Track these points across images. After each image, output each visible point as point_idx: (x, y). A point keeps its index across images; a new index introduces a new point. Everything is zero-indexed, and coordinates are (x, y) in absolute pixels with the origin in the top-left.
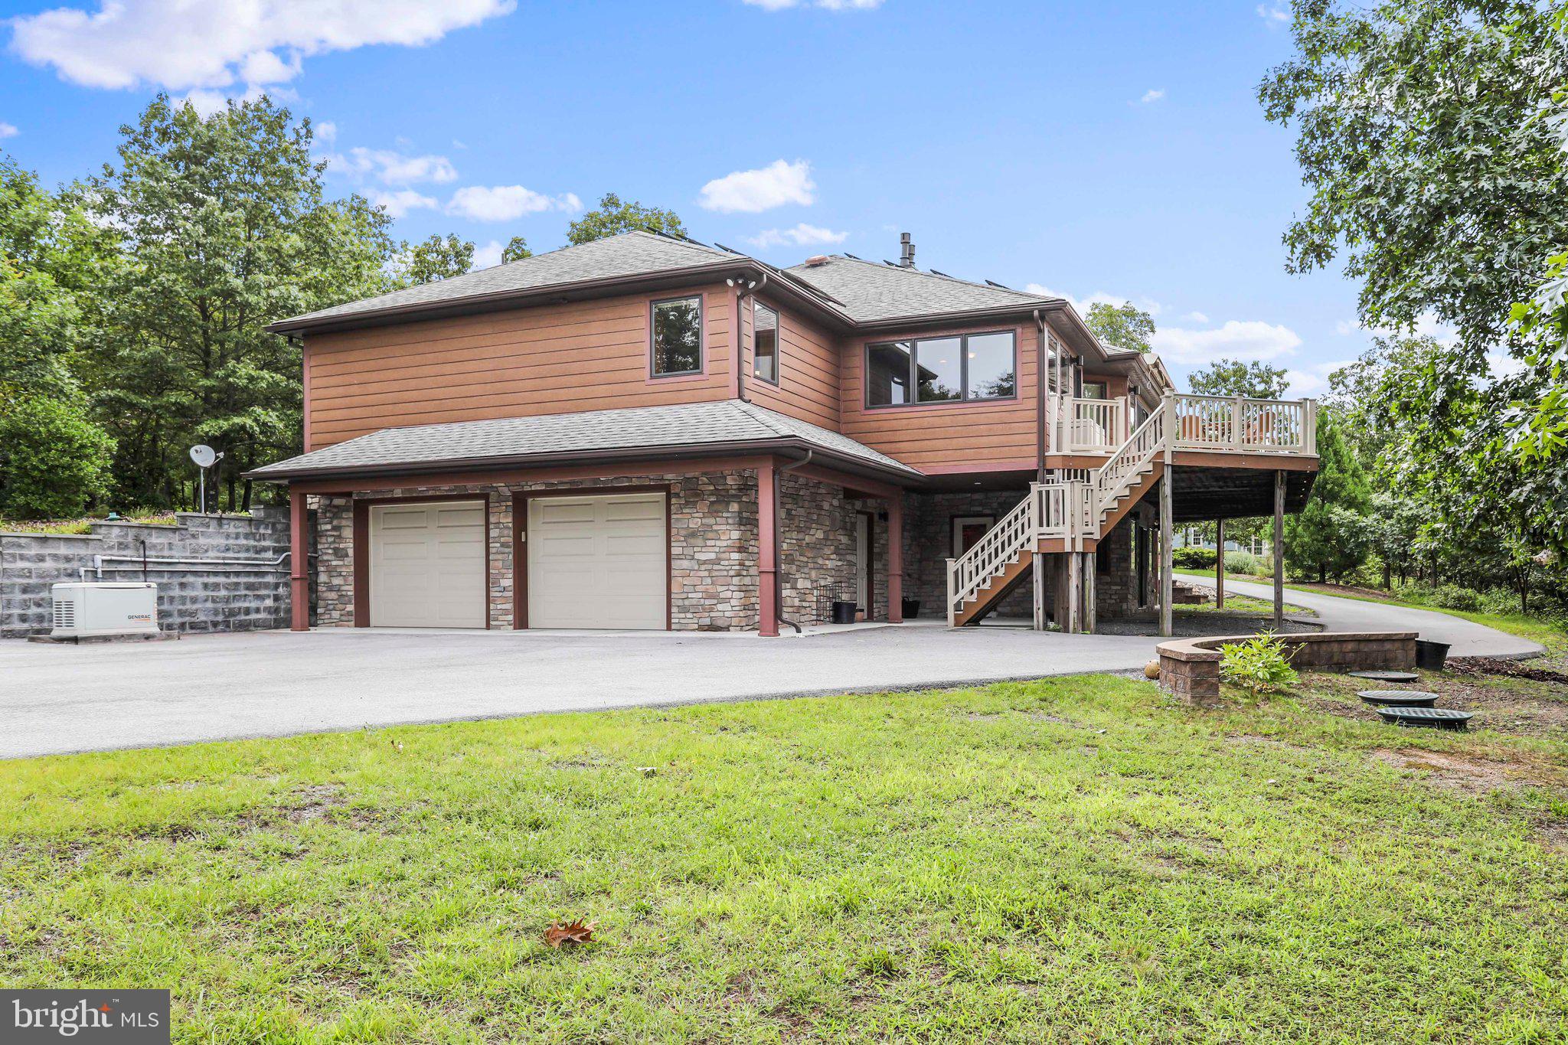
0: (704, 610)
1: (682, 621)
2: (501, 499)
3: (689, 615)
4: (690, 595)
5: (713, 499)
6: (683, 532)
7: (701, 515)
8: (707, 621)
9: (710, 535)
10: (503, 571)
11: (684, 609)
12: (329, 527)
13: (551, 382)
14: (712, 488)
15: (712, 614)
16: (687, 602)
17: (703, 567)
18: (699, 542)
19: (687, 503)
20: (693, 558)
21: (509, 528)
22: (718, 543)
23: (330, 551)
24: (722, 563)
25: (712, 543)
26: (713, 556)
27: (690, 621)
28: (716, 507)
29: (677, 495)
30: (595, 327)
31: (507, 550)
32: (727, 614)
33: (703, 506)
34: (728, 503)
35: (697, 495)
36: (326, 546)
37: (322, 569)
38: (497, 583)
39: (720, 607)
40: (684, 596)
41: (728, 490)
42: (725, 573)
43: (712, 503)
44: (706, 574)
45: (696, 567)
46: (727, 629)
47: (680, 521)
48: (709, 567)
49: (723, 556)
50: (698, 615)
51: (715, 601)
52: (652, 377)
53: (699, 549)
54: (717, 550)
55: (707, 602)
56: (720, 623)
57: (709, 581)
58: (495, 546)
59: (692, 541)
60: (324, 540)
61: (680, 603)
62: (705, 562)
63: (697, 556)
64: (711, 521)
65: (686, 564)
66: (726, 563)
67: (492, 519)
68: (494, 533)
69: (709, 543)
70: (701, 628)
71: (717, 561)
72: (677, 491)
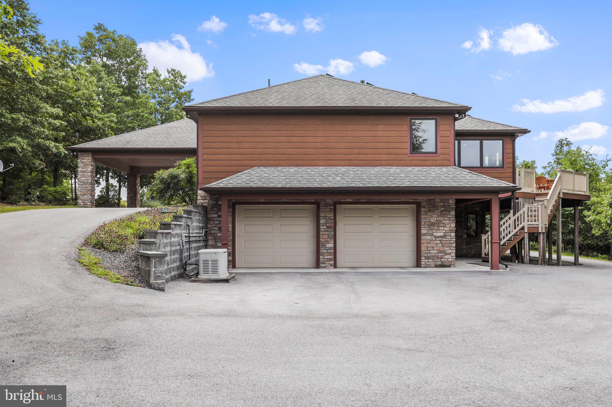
0: (438, 258)
1: (426, 263)
2: (327, 205)
3: (430, 260)
4: (431, 251)
5: (442, 209)
6: (427, 223)
7: (437, 216)
8: (440, 263)
9: (441, 225)
10: (328, 240)
11: (428, 258)
12: (216, 216)
13: (356, 151)
14: (442, 204)
15: (442, 260)
16: (429, 255)
17: (437, 239)
18: (436, 228)
19: (429, 211)
20: (432, 235)
21: (331, 219)
22: (445, 229)
23: (216, 229)
24: (447, 237)
25: (442, 228)
26: (442, 234)
27: (431, 263)
28: (444, 213)
29: (424, 207)
30: (380, 127)
31: (330, 230)
32: (449, 260)
33: (438, 212)
34: (449, 211)
35: (434, 207)
36: (213, 226)
37: (211, 238)
38: (324, 245)
39: (446, 257)
40: (428, 252)
41: (450, 206)
42: (449, 242)
43: (442, 211)
44: (439, 242)
45: (434, 239)
46: (449, 266)
47: (425, 219)
48: (441, 239)
49: (448, 234)
50: (435, 260)
51: (443, 254)
52: (411, 153)
53: (436, 231)
54: (444, 231)
55: (440, 255)
56: (446, 264)
57: (441, 245)
58: (323, 228)
59: (432, 227)
60: (212, 222)
61: (426, 255)
62: (438, 237)
63: (434, 234)
64: (442, 219)
65: (429, 237)
66: (449, 237)
67: (322, 215)
68: (322, 221)
69: (440, 228)
70: (436, 266)
71: (445, 236)
72: (424, 205)
